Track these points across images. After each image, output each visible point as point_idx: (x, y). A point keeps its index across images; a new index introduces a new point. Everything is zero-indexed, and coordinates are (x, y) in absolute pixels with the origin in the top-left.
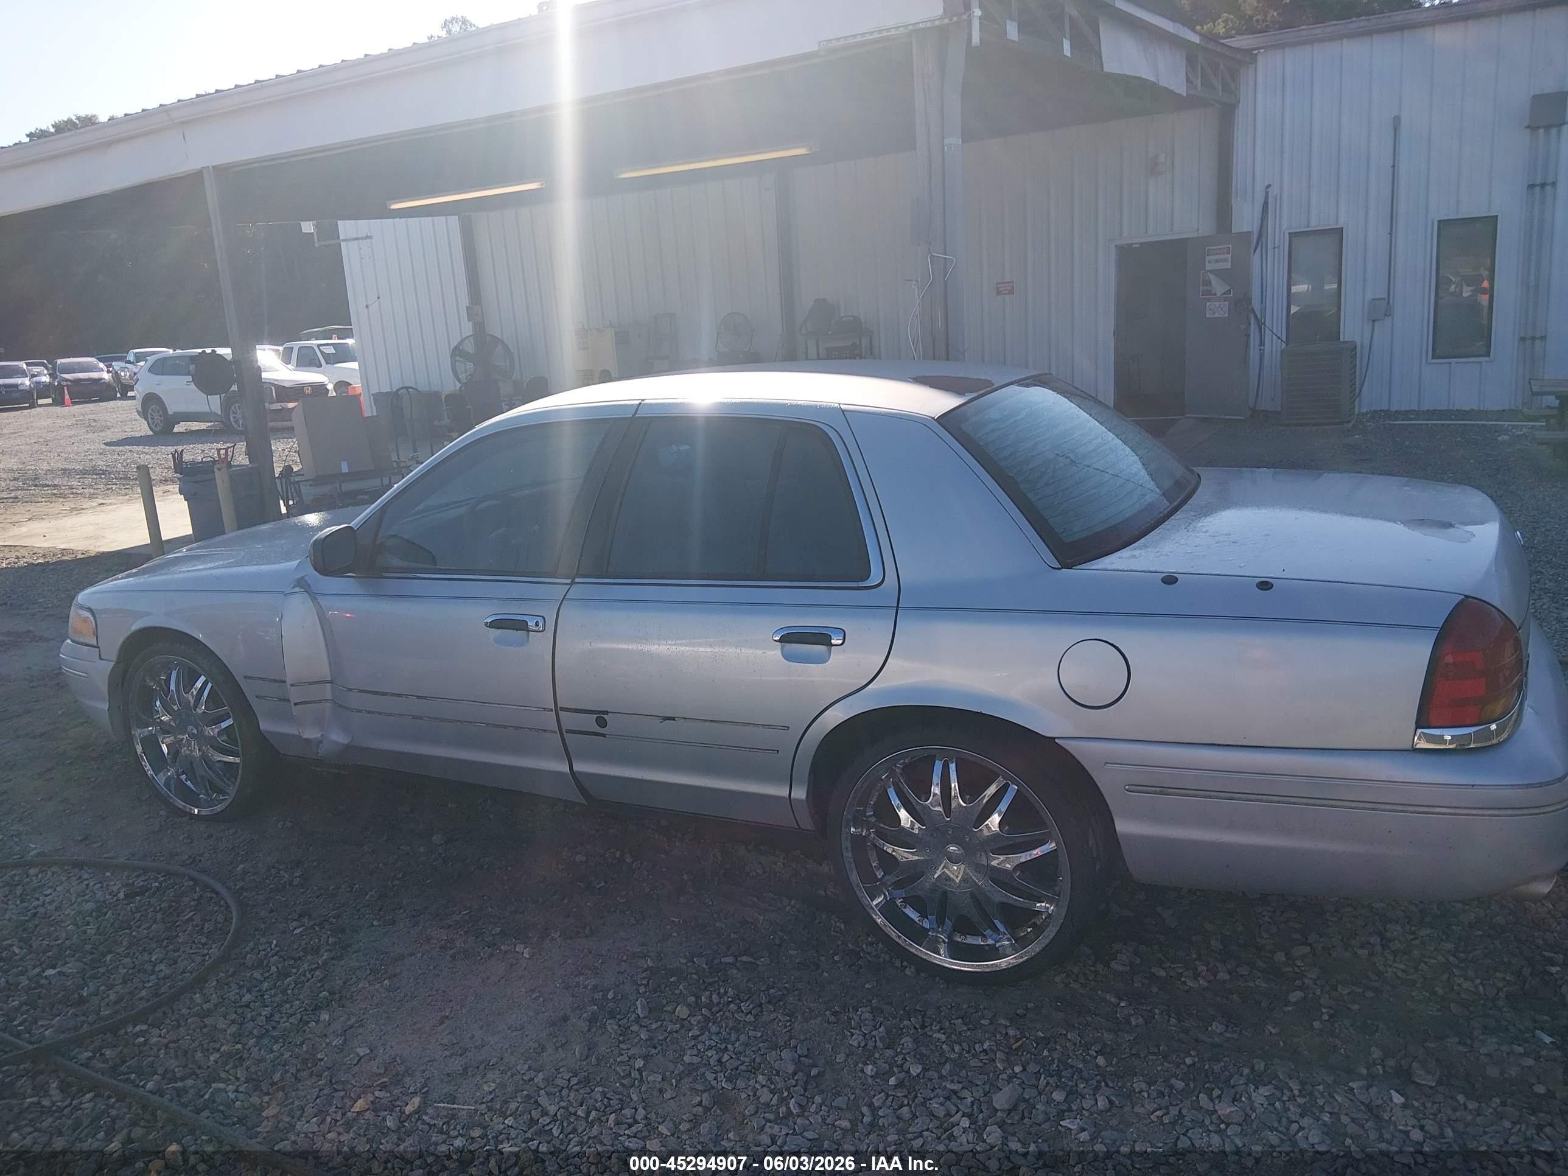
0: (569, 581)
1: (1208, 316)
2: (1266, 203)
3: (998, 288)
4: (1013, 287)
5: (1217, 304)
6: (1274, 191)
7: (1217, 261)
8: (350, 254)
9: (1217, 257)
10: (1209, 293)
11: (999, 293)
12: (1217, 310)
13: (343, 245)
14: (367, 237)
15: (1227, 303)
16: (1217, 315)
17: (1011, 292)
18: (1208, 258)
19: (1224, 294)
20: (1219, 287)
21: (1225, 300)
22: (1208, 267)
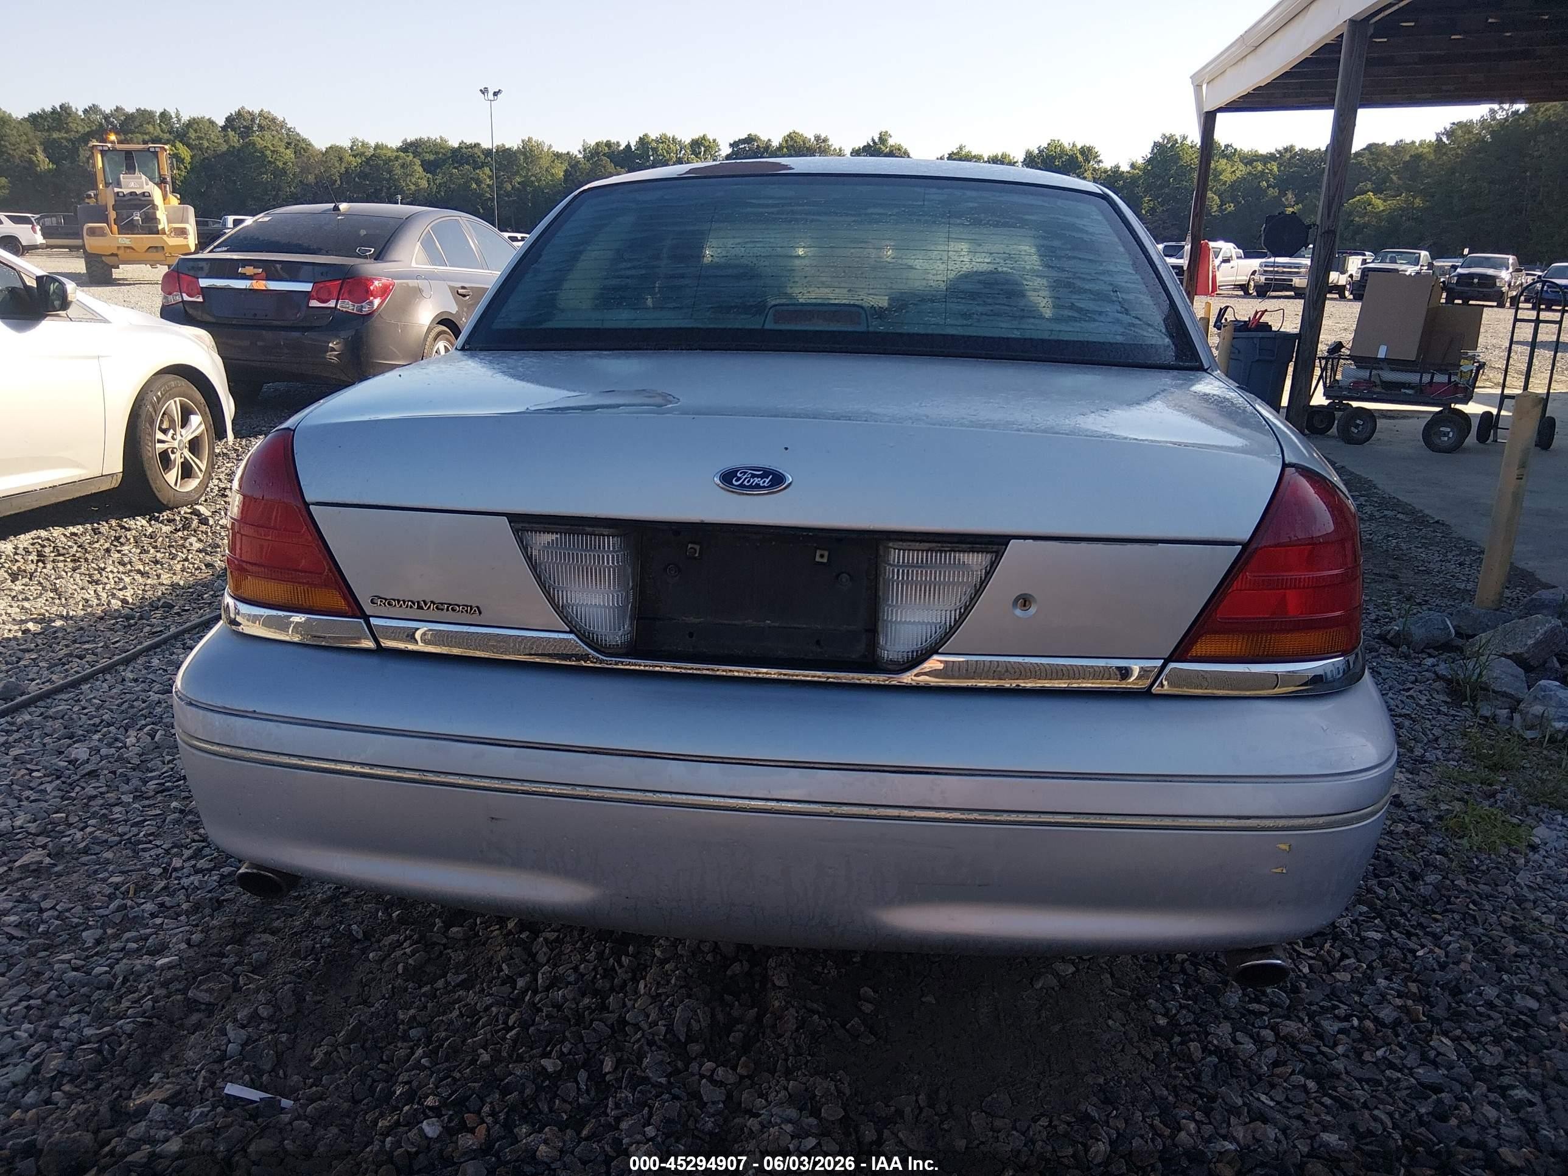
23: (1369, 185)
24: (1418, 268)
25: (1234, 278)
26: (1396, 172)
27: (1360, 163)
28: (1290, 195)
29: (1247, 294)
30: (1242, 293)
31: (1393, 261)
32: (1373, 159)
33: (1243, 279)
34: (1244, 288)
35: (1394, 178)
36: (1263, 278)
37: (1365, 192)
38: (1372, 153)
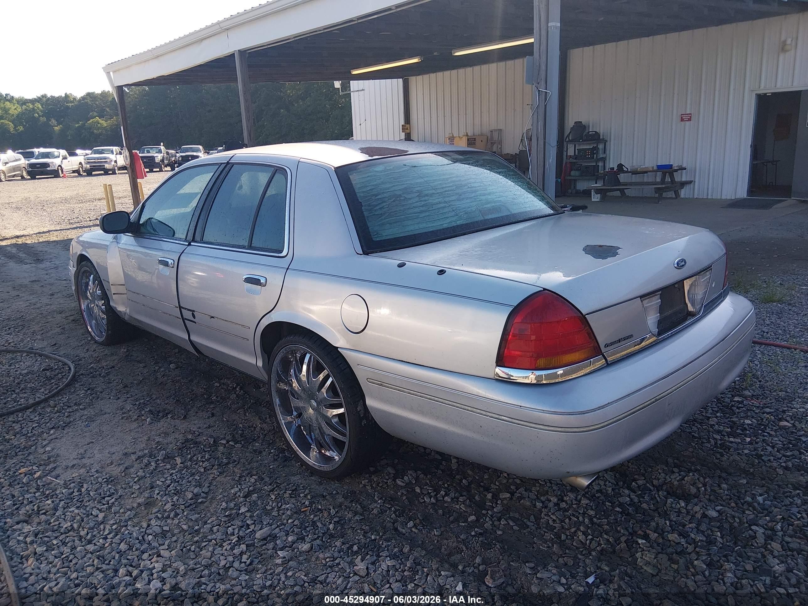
0: (187, 244)
3: (682, 117)
4: (691, 117)
8: (354, 97)
11: (682, 120)
13: (352, 94)
14: (363, 90)
17: (690, 120)
23: (95, 114)
24: (162, 154)
25: (71, 167)
26: (108, 107)
27: (87, 103)
28: (53, 121)
29: (80, 175)
30: (77, 174)
31: (148, 152)
32: (92, 101)
33: (76, 167)
34: (77, 171)
35: (108, 110)
36: (88, 166)
37: (95, 117)
38: (91, 97)
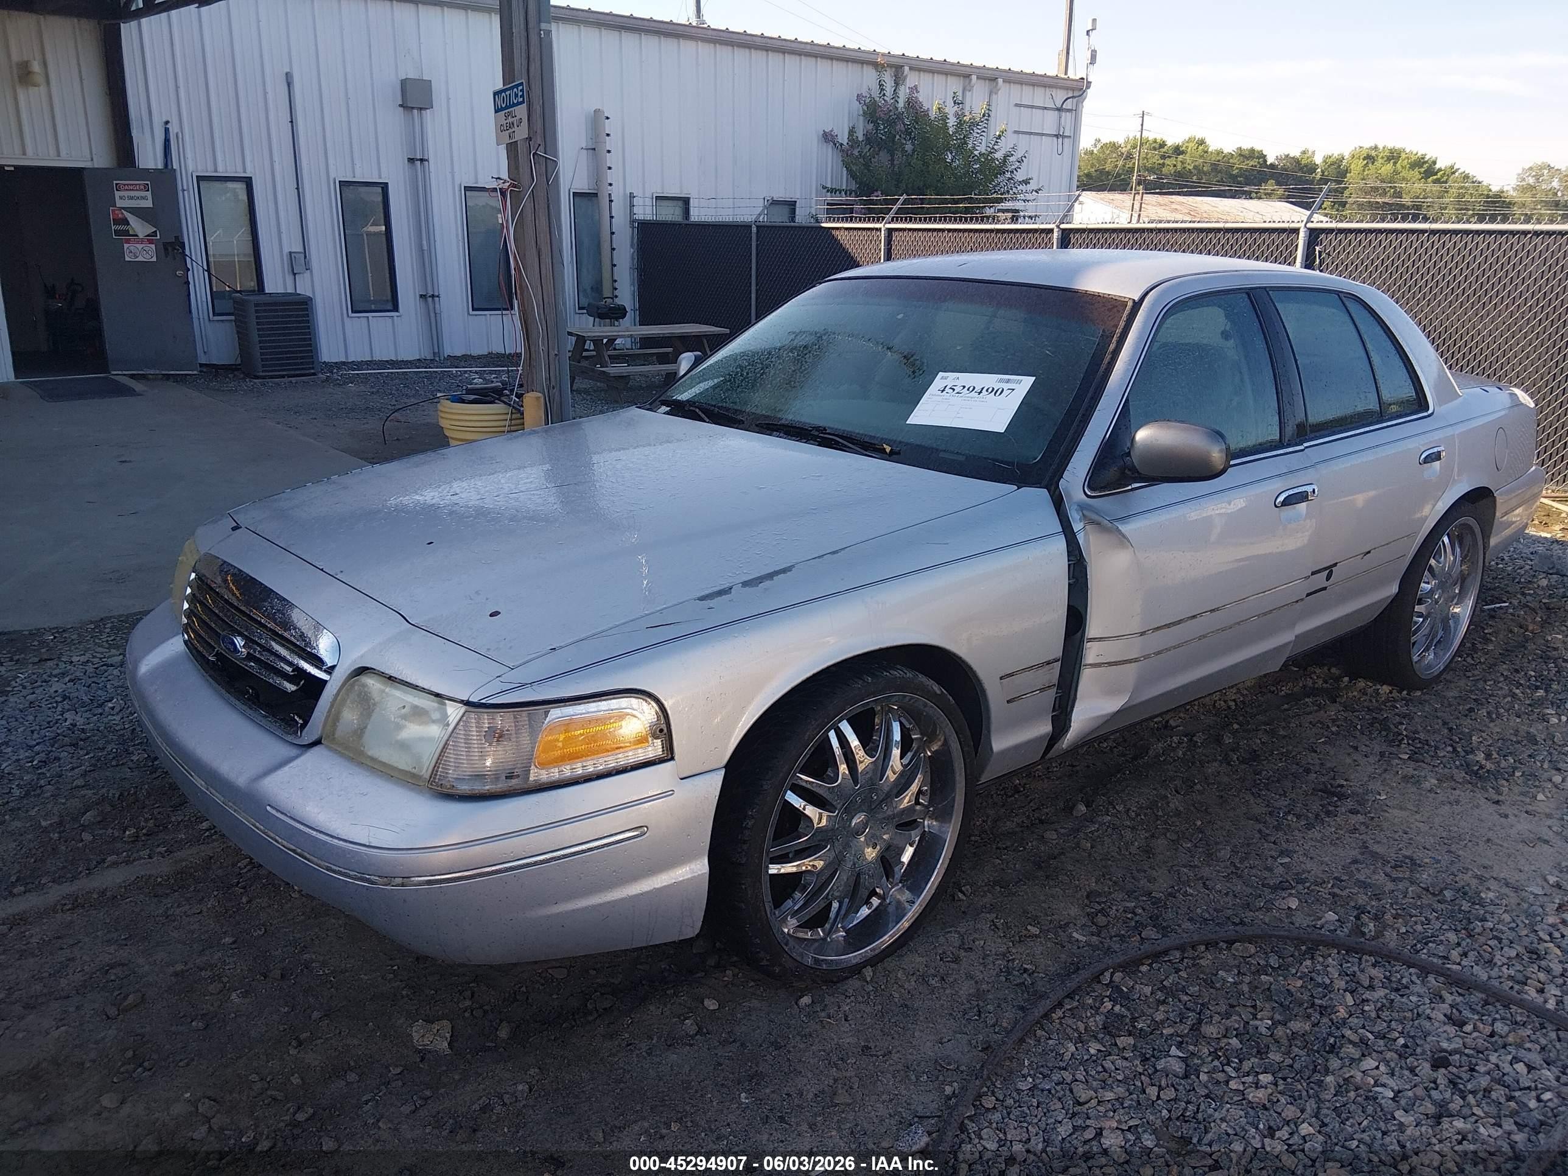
1: (127, 259)
2: (167, 141)
5: (140, 246)
6: (174, 129)
7: (132, 198)
9: (132, 194)
10: (126, 233)
12: (142, 252)
15: (153, 246)
16: (140, 259)
18: (117, 194)
19: (148, 236)
20: (139, 227)
21: (151, 242)
22: (119, 203)
